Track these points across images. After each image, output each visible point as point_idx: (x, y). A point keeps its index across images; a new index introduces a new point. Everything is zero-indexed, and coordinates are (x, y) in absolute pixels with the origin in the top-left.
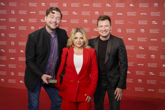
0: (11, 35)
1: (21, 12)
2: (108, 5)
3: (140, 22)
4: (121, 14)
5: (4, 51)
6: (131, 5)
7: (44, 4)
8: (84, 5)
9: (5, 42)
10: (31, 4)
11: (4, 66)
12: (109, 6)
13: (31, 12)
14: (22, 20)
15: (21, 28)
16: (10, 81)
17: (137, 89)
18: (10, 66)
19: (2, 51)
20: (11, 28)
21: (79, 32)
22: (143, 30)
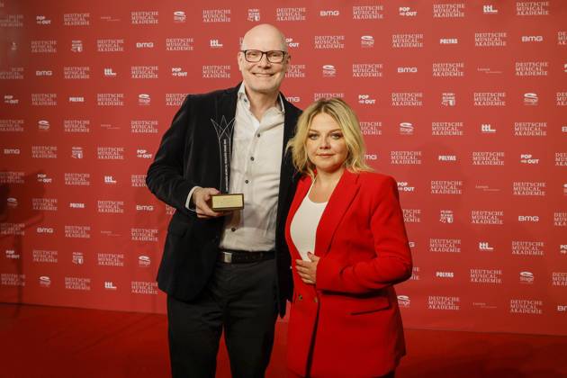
0: (71, 126)
1: (105, 46)
2: (405, 11)
3: (521, 69)
4: (454, 41)
5: (50, 180)
6: (488, 9)
7: (181, 13)
8: (323, 13)
9: (52, 148)
10: (137, 18)
11: (50, 231)
12: (411, 14)
13: (139, 45)
14: (108, 72)
15: (104, 99)
16: (71, 283)
17: (516, 306)
18: (70, 231)
19: (40, 180)
20: (71, 99)
21: (326, 111)
22: (533, 95)
